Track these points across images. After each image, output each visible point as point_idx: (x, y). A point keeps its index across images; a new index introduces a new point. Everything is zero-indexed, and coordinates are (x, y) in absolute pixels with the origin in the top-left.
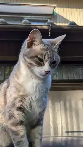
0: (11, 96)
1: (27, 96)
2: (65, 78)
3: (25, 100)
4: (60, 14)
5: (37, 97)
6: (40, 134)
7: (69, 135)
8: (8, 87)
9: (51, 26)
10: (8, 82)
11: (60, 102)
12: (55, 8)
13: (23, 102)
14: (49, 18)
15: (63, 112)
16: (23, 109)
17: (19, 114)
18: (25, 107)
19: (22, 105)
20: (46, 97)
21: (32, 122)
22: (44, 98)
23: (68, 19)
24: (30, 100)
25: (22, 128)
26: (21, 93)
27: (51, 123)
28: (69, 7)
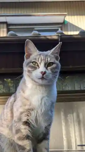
0: (17, 110)
1: (33, 110)
2: (77, 88)
3: (31, 114)
4: (71, 22)
5: (43, 111)
6: (46, 148)
7: (83, 149)
8: (15, 101)
9: (61, 36)
10: (14, 97)
11: (73, 114)
12: (65, 16)
13: (29, 116)
14: (60, 27)
15: (76, 124)
16: (28, 123)
17: (25, 129)
18: (31, 121)
19: (28, 120)
20: (52, 111)
21: (38, 136)
22: (50, 113)
23: (80, 27)
24: (36, 114)
25: (28, 143)
26: (27, 107)
27: (64, 136)
28: (80, 15)
